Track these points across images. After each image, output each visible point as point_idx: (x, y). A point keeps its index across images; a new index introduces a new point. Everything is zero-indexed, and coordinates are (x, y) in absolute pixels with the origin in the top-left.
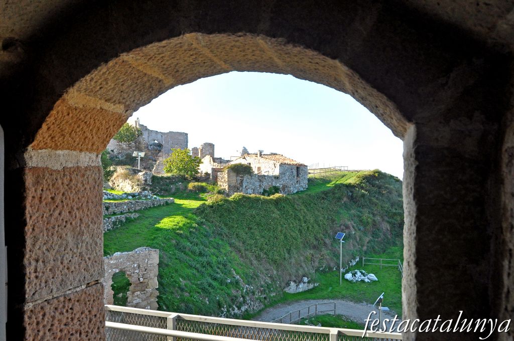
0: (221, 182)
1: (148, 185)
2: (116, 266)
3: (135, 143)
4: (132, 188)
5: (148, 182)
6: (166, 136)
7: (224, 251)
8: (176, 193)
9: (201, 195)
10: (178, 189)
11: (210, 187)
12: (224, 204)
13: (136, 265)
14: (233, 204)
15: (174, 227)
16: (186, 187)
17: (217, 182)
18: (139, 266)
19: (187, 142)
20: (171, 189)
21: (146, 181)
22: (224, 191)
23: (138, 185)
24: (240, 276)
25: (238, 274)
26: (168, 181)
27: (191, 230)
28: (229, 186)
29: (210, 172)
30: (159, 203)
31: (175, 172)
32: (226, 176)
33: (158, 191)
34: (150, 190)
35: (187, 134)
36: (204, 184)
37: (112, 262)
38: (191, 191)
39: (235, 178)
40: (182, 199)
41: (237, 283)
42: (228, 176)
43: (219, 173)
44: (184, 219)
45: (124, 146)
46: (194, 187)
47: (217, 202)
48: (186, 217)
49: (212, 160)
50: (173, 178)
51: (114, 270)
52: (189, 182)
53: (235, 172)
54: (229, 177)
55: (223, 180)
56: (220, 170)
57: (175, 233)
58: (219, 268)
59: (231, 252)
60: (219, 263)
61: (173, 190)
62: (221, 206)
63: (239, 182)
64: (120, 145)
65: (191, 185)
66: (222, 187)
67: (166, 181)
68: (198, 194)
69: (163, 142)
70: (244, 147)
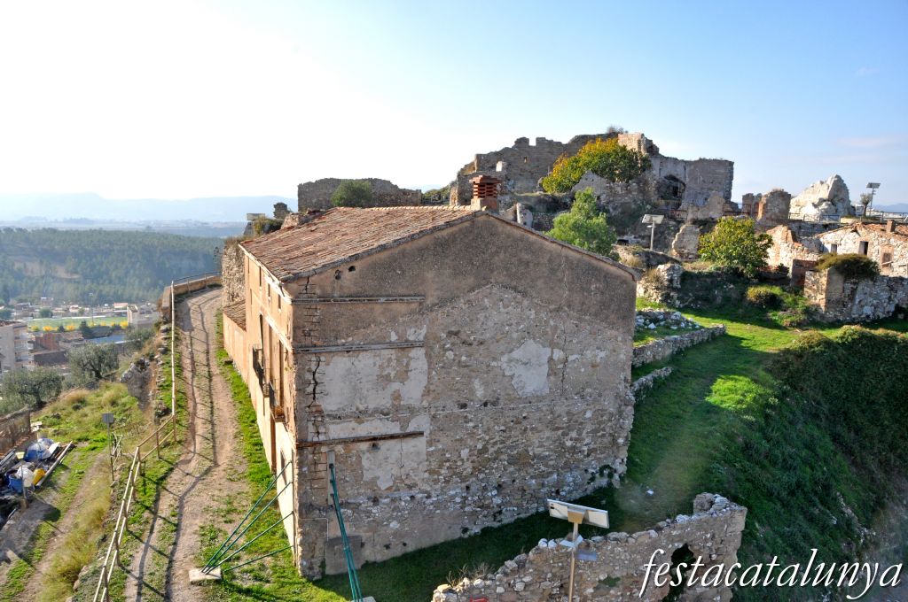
0: (810, 288)
1: (674, 289)
2: (680, 538)
3: (638, 184)
4: (645, 292)
5: (675, 285)
6: (692, 167)
7: (821, 452)
8: (724, 305)
9: (771, 315)
10: (727, 299)
11: (789, 299)
12: (825, 352)
13: (709, 536)
14: (841, 351)
15: (739, 406)
16: (743, 294)
17: (802, 288)
18: (713, 537)
19: (731, 178)
20: (715, 298)
21: (671, 281)
22: (816, 310)
23: (657, 288)
24: (853, 508)
25: (848, 504)
26: (708, 280)
27: (768, 411)
28: (828, 301)
29: (789, 264)
30: (700, 339)
31: (721, 264)
32: (824, 280)
33: (690, 299)
34: (678, 298)
35: (731, 164)
36: (776, 290)
37: (674, 533)
38: (751, 303)
39: (839, 286)
40: (737, 321)
41: (849, 523)
42: (828, 281)
43: (808, 273)
44: (753, 386)
45: (619, 189)
46: (759, 297)
47: (811, 347)
48: (756, 381)
49: (790, 235)
50: (719, 275)
51: (676, 545)
52: (748, 283)
53: (841, 273)
54: (829, 283)
55: (815, 287)
56: (813, 267)
57: (742, 420)
58: (816, 493)
59: (835, 454)
60: (816, 483)
61: (719, 300)
62: (818, 355)
63: (848, 292)
64: (611, 188)
65: (753, 292)
66: (813, 301)
67: (705, 281)
68: (765, 312)
69: (688, 180)
70: (837, 176)
